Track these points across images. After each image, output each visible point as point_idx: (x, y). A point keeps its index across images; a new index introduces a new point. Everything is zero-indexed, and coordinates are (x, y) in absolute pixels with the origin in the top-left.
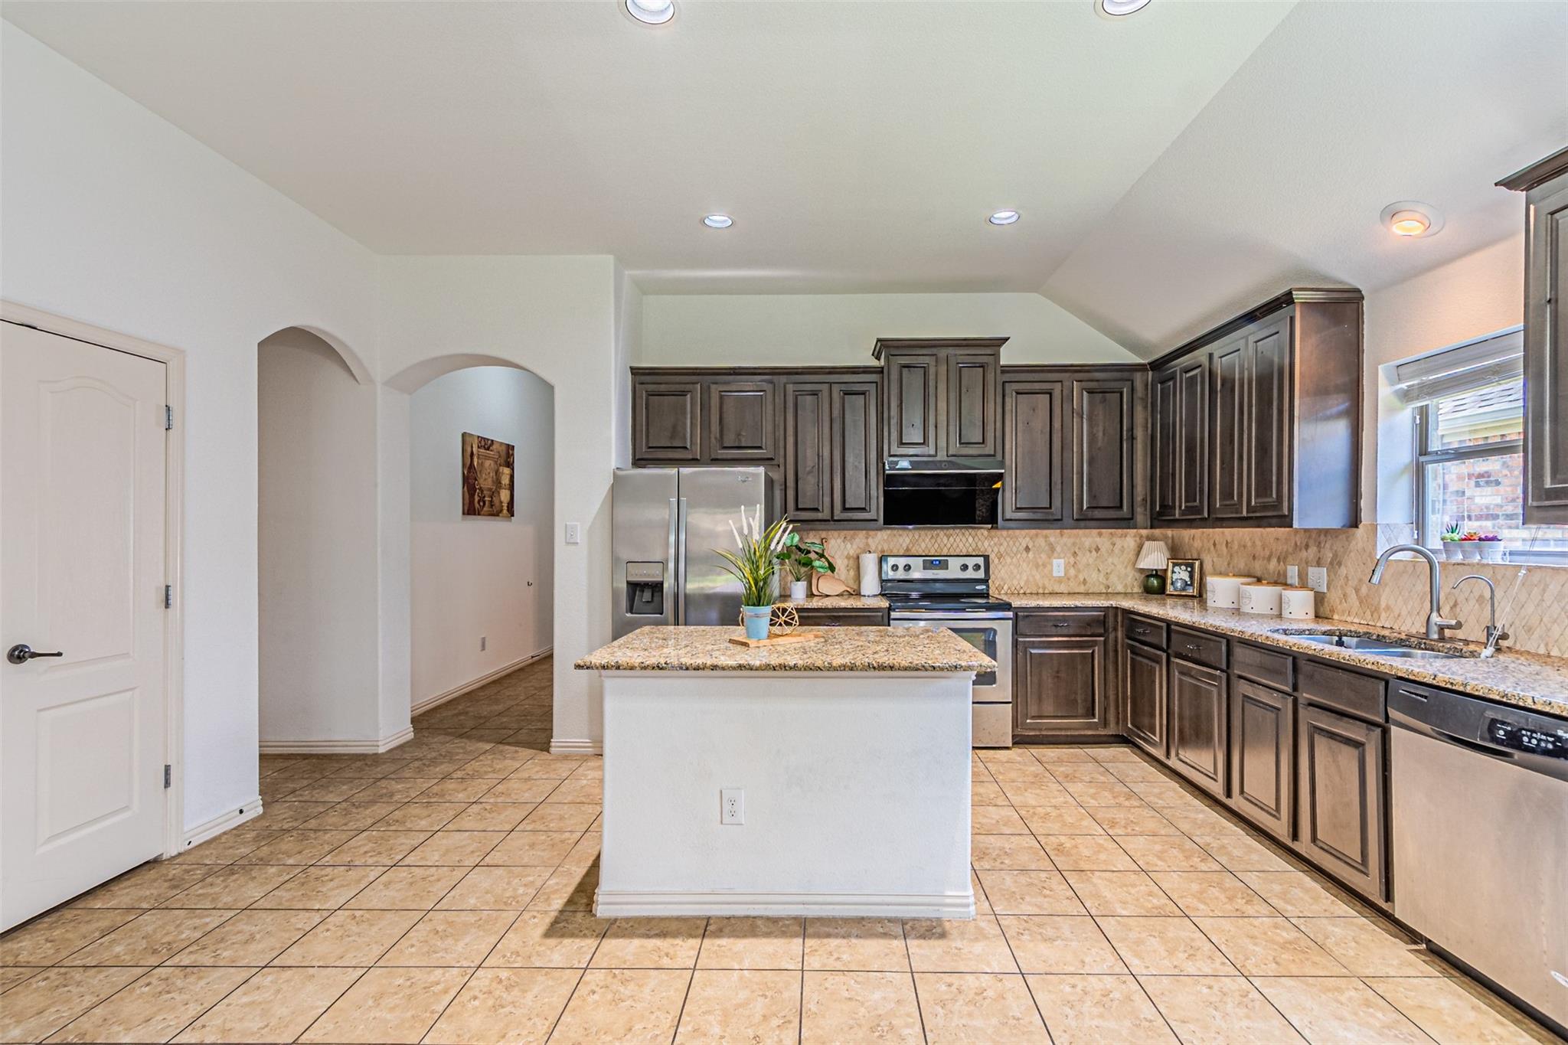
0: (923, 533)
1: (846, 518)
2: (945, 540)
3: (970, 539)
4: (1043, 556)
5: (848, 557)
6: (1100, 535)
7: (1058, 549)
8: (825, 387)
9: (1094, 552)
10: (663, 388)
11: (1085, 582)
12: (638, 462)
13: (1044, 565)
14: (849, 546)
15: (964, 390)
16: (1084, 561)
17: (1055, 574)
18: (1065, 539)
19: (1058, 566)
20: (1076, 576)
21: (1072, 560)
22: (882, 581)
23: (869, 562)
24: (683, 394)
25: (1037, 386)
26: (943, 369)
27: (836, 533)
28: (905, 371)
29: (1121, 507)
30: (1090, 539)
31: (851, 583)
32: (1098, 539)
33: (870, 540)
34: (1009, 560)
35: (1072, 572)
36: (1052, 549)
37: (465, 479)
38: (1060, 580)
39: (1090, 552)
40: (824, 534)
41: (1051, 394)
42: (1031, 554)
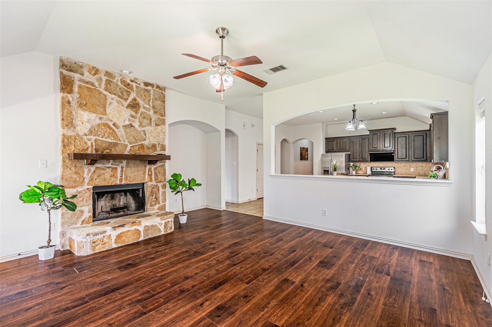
0: (381, 163)
1: (364, 160)
2: (385, 164)
3: (391, 164)
4: (409, 168)
5: (365, 167)
6: (423, 163)
7: (412, 166)
8: (358, 139)
9: (421, 167)
10: (330, 140)
11: (419, 173)
12: (327, 152)
13: (409, 169)
14: (365, 165)
15: (385, 137)
16: (419, 169)
17: (411, 171)
18: (414, 164)
20: (417, 172)
21: (416, 168)
22: (372, 171)
23: (369, 169)
24: (334, 141)
25: (403, 136)
26: (381, 134)
27: (362, 163)
28: (373, 135)
29: (423, 158)
30: (420, 164)
31: (366, 172)
32: (422, 164)
33: (369, 164)
34: (400, 168)
35: (416, 171)
36: (411, 166)
37: (301, 154)
38: (413, 172)
39: (420, 167)
40: (360, 163)
41: (406, 137)
42: (405, 167)
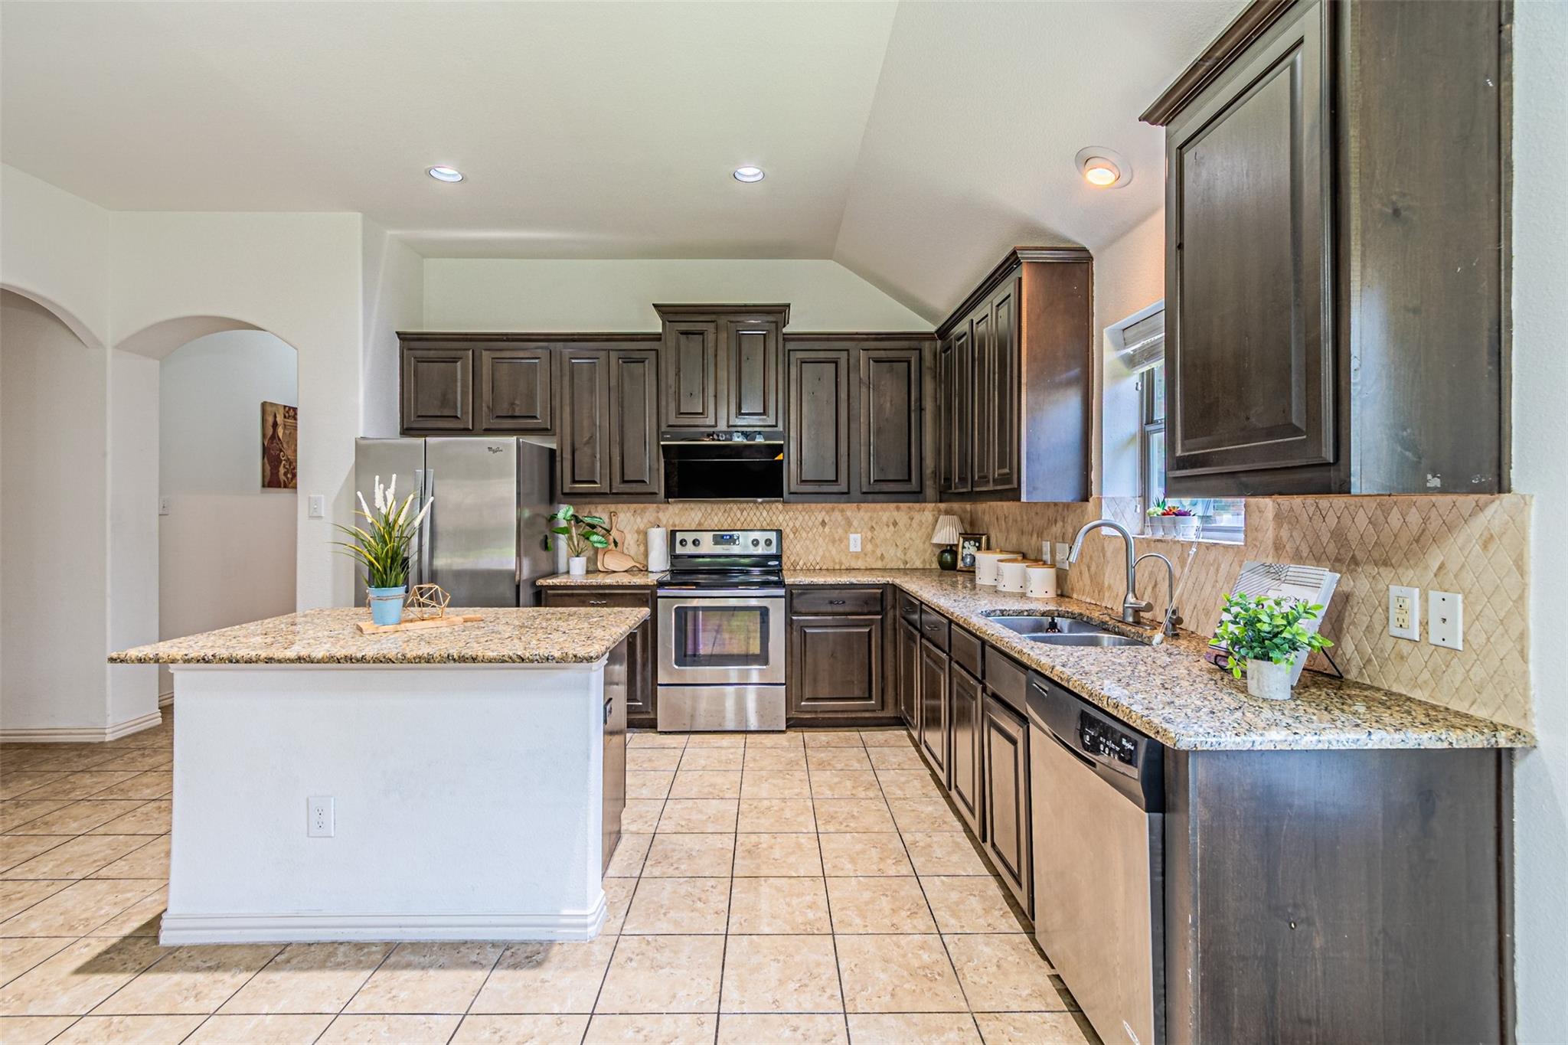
0: (715, 506)
1: (631, 492)
2: (739, 514)
3: (765, 514)
4: (840, 531)
5: (638, 532)
6: (898, 509)
7: (855, 523)
8: (603, 354)
9: (891, 527)
10: (432, 354)
11: (882, 557)
12: (406, 431)
13: (841, 541)
14: (639, 519)
15: (744, 358)
16: (882, 535)
17: (852, 549)
18: (862, 513)
19: (855, 542)
20: (874, 552)
21: (869, 535)
22: (674, 557)
23: (658, 540)
24: (454, 360)
25: (822, 355)
26: (723, 336)
27: (625, 506)
28: (683, 338)
29: (909, 480)
30: (887, 514)
31: (641, 558)
32: (895, 513)
33: (661, 515)
34: (804, 535)
35: (869, 547)
36: (849, 523)
37: (265, 451)
38: (856, 556)
39: (888, 526)
40: (612, 507)
41: (836, 363)
42: (827, 529)
